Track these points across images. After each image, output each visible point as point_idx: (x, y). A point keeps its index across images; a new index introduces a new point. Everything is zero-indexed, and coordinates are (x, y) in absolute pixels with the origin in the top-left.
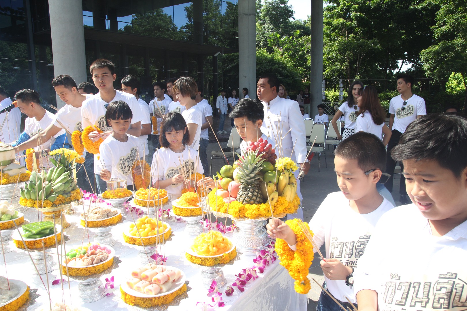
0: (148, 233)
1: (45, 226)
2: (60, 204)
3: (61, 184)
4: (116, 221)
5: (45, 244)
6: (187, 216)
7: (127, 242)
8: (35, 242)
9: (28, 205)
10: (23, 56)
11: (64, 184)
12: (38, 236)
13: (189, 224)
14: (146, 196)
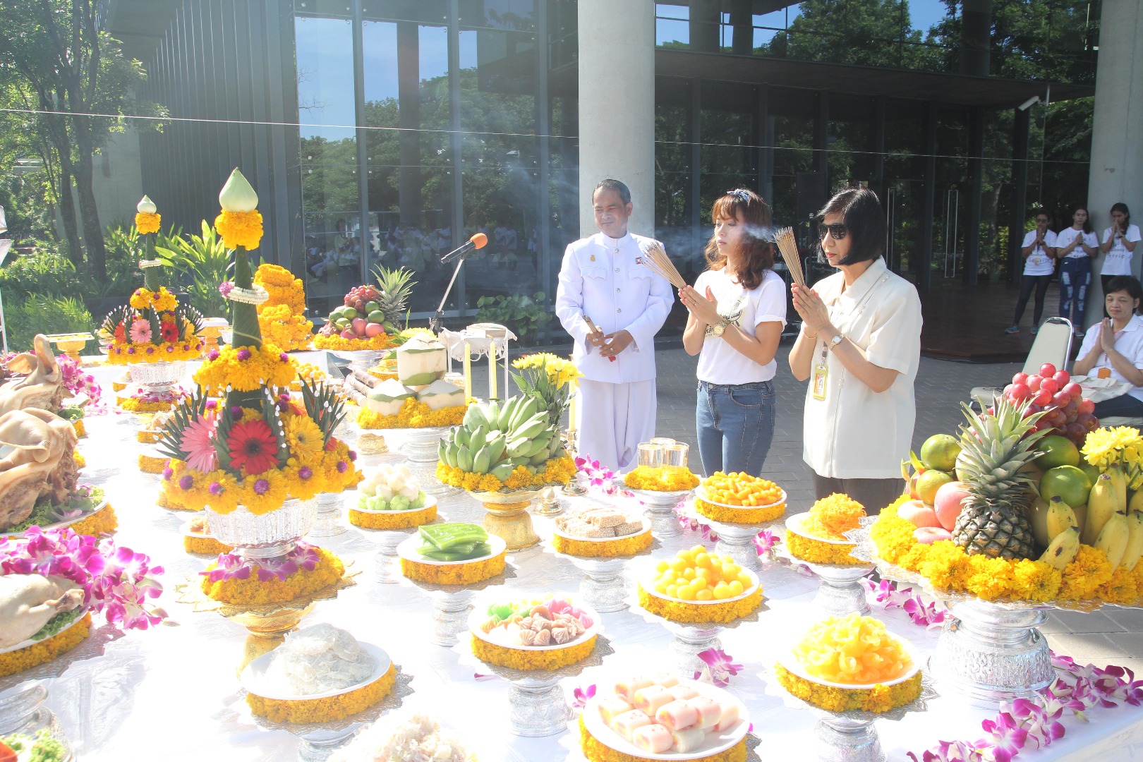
0: (696, 592)
1: (464, 534)
2: (519, 488)
3: (525, 439)
4: (632, 550)
5: (459, 576)
6: (821, 563)
7: (642, 606)
8: (438, 570)
9: (450, 481)
10: (528, 124)
11: (530, 442)
12: (447, 557)
13: (825, 583)
14: (726, 493)
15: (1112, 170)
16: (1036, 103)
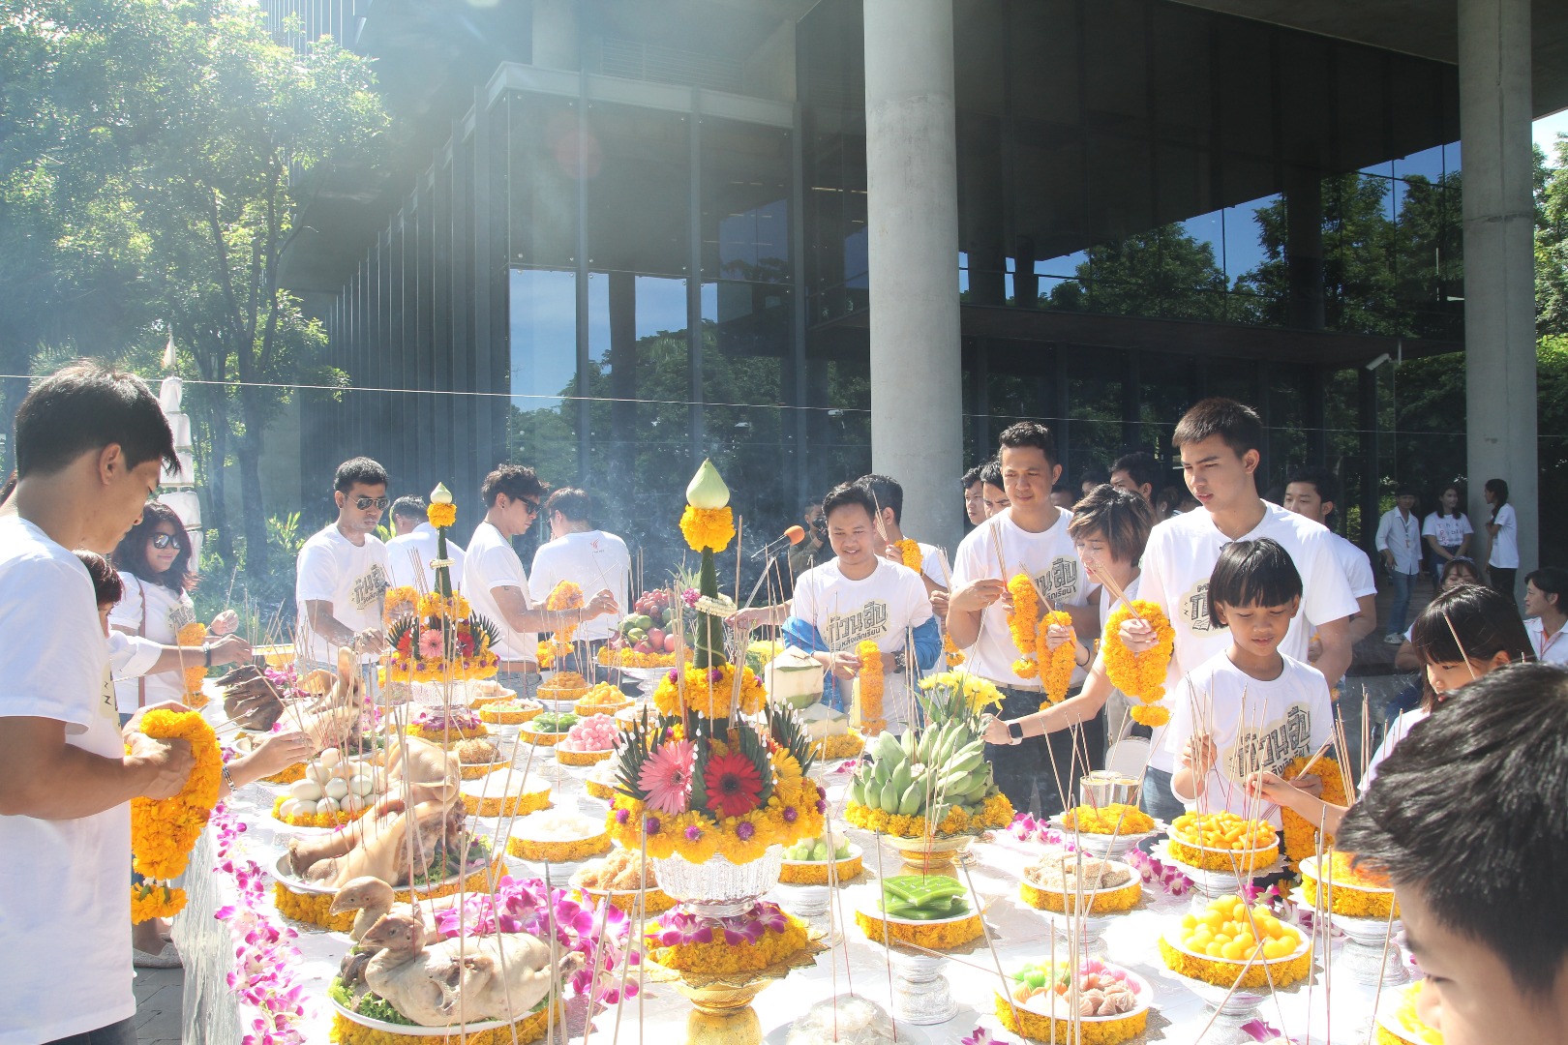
0: (1243, 951)
1: (941, 888)
2: (956, 833)
3: (964, 774)
4: (1127, 903)
5: (941, 938)
6: (1356, 916)
7: (1173, 969)
8: (916, 931)
9: (869, 825)
10: (763, 391)
11: (970, 777)
12: (923, 915)
13: (1351, 941)
14: (1210, 835)
15: (1494, 441)
16: (1386, 361)
